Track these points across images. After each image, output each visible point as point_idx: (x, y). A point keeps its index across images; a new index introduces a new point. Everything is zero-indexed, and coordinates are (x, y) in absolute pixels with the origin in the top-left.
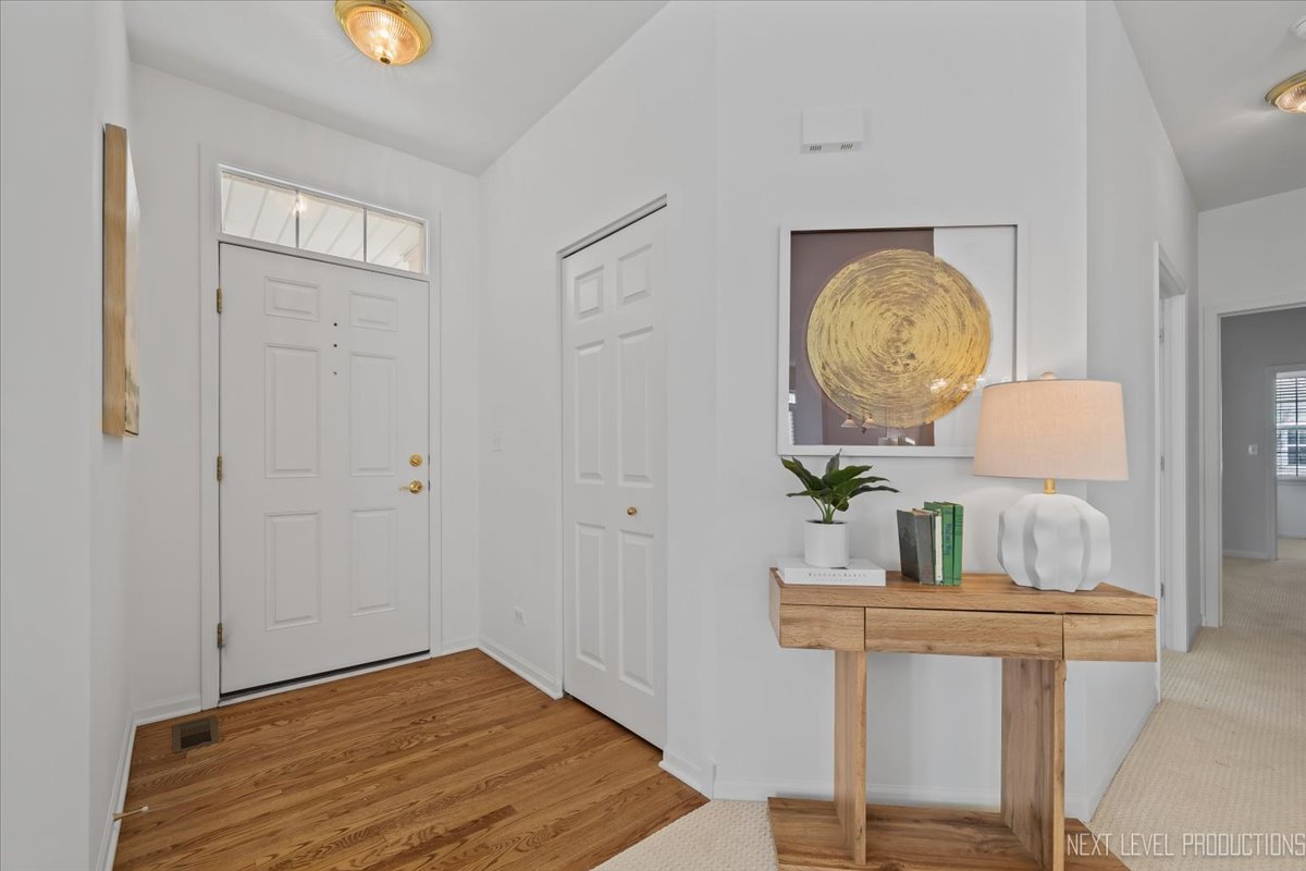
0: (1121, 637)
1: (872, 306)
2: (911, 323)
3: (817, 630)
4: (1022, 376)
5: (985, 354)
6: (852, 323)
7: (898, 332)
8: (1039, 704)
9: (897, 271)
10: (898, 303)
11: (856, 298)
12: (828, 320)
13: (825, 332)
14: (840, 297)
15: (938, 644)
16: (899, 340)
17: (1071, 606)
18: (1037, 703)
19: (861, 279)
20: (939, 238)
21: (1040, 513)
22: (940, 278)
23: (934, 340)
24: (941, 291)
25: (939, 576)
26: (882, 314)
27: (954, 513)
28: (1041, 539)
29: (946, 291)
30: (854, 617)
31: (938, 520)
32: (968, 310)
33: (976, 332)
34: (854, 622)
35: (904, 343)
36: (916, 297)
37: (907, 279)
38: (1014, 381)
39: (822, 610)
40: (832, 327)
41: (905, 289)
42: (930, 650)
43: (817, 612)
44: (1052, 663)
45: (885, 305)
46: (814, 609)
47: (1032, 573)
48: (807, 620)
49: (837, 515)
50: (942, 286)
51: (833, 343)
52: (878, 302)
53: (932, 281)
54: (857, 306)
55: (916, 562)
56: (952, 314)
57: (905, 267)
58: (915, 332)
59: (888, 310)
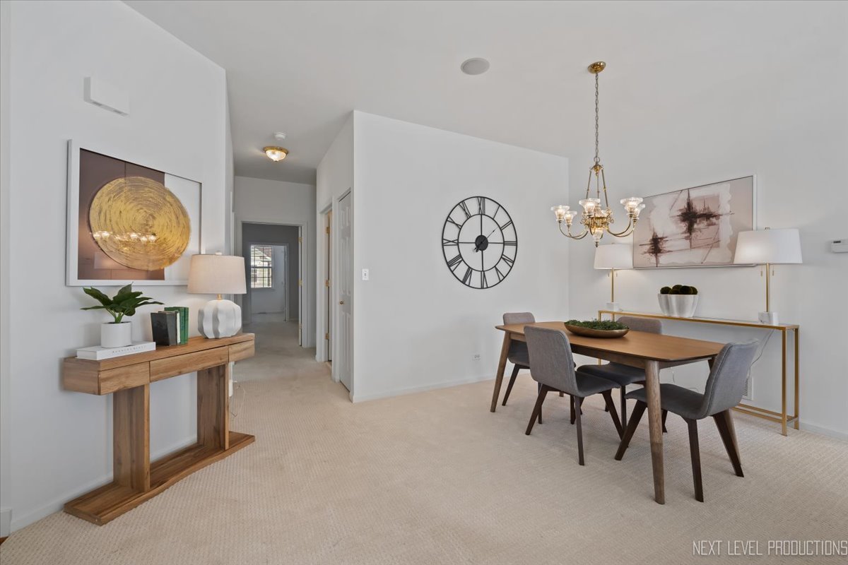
0: (245, 349)
1: (132, 205)
2: (154, 218)
3: (123, 380)
4: (203, 252)
5: (188, 238)
6: (121, 212)
7: (147, 221)
8: (218, 385)
9: (147, 189)
10: (147, 206)
11: (123, 198)
12: (105, 207)
13: (102, 214)
14: (112, 196)
15: (184, 370)
16: (147, 225)
17: (231, 341)
18: (217, 385)
19: (126, 189)
20: (167, 178)
21: (220, 307)
22: (168, 198)
23: (165, 228)
24: (168, 204)
25: (179, 340)
26: (138, 210)
27: (185, 312)
28: (220, 317)
29: (171, 205)
30: (144, 368)
31: (178, 315)
32: (181, 217)
33: (184, 227)
34: (144, 370)
35: (151, 227)
36: (157, 205)
37: (152, 195)
38: (200, 254)
39: (127, 369)
40: (108, 212)
41: (151, 199)
42: (180, 373)
43: (122, 370)
44: (224, 365)
45: (140, 206)
46: (121, 369)
47: (216, 332)
48: (118, 376)
49: (125, 318)
50: (169, 202)
51: (108, 221)
52: (135, 203)
53: (164, 199)
54: (123, 203)
55: (167, 336)
56: (174, 217)
57: (151, 188)
58: (156, 222)
59: (142, 209)
